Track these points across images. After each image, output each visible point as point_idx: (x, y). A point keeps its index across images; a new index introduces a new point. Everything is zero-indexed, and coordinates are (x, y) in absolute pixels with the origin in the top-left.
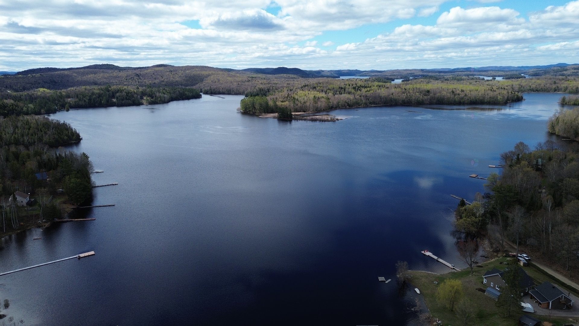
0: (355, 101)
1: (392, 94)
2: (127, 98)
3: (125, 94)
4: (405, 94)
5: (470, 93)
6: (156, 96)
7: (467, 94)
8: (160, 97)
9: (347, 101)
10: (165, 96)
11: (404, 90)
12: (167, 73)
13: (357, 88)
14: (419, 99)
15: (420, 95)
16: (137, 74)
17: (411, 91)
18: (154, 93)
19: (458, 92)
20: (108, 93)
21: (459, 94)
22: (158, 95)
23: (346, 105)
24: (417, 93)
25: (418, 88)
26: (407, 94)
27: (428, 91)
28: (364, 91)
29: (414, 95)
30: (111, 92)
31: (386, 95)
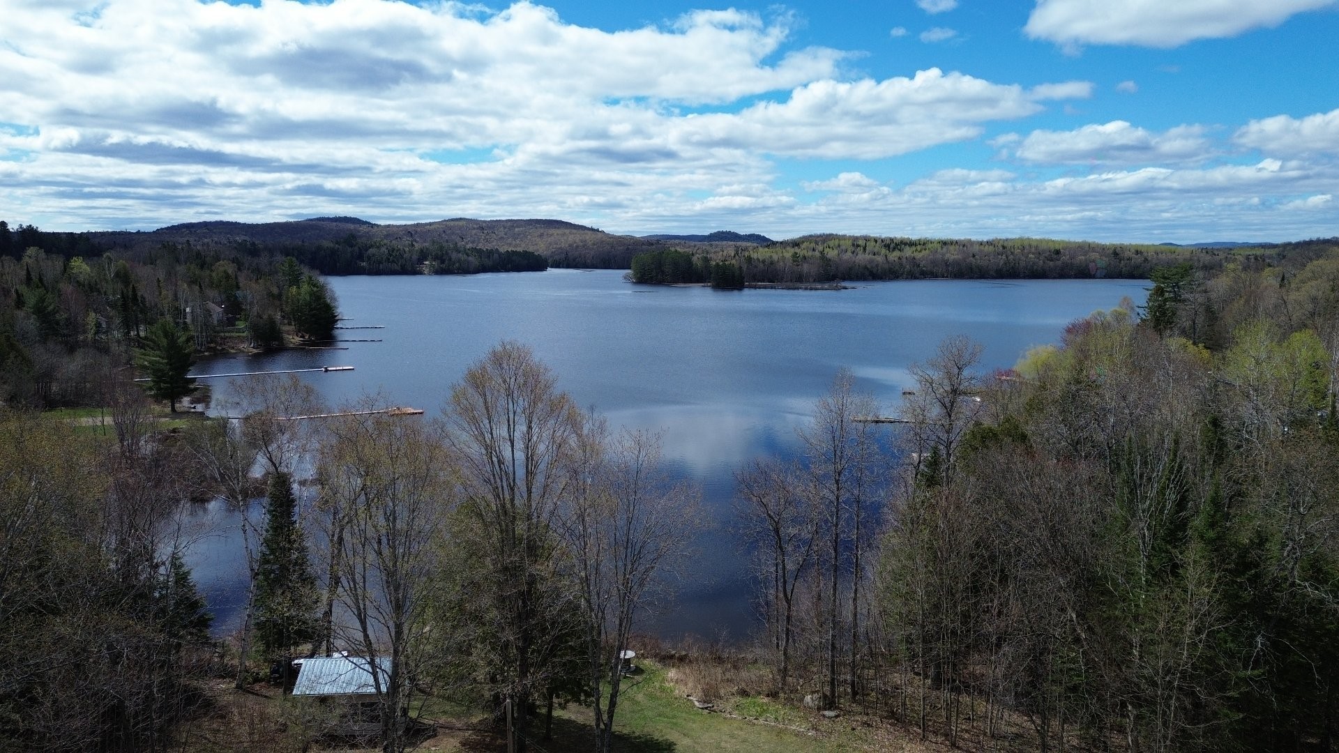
0: (886, 266)
1: (974, 256)
2: (389, 259)
3: (386, 251)
4: (1004, 257)
5: (1155, 256)
6: (450, 259)
7: (1149, 259)
8: (459, 261)
9: (869, 267)
10: (470, 258)
11: (1001, 248)
12: (474, 231)
13: (892, 246)
14: (1035, 267)
15: (1038, 258)
16: (409, 232)
17: (1017, 251)
18: (447, 253)
19: (1127, 254)
20: (349, 249)
21: (1129, 259)
22: (454, 256)
23: (867, 273)
24: (1031, 256)
25: (1034, 244)
26: (1007, 257)
27: (1058, 252)
28: (908, 252)
29: (1023, 258)
30: (356, 249)
31: (960, 257)
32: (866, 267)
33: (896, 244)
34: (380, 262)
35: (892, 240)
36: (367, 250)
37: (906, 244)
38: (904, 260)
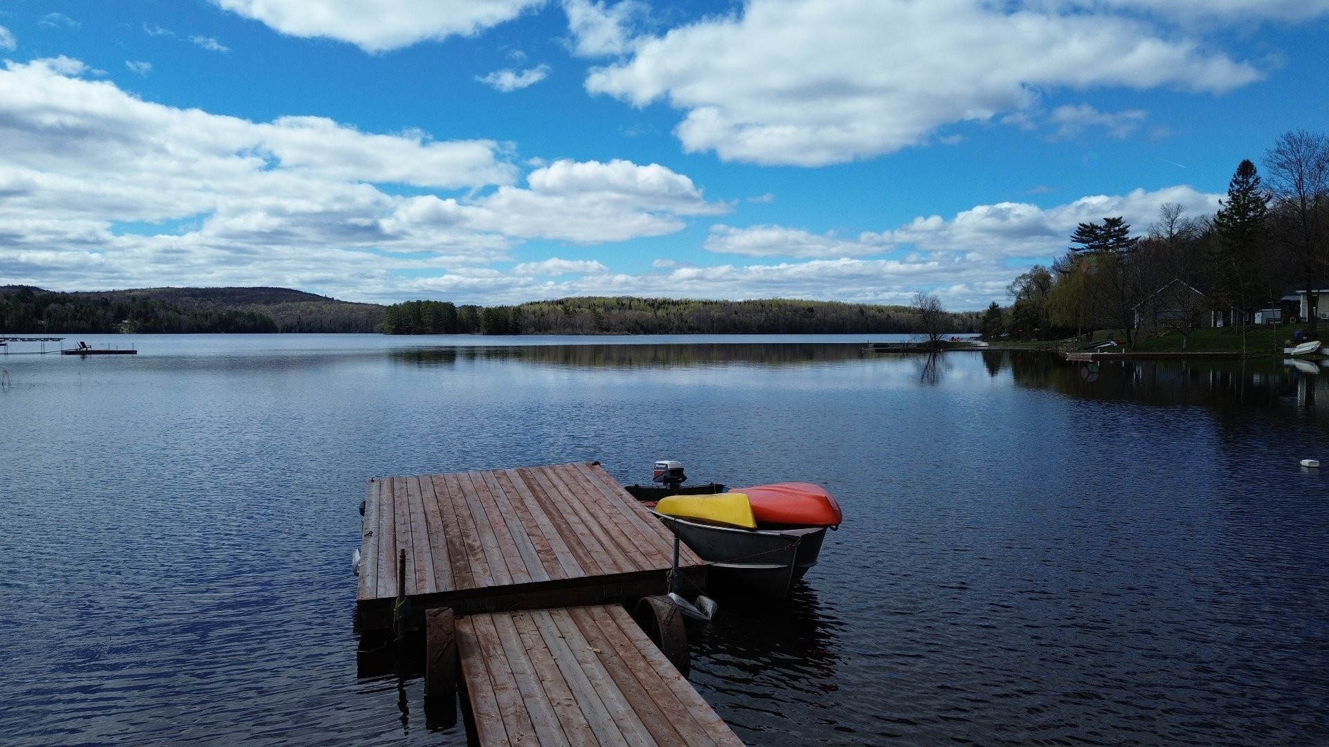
0: (656, 322)
2: (76, 316)
4: (764, 314)
5: (895, 314)
6: (157, 317)
9: (639, 322)
11: (760, 306)
13: (656, 305)
18: (153, 311)
20: (23, 306)
22: (162, 313)
23: (638, 328)
24: (788, 313)
25: (788, 303)
26: (767, 314)
27: (811, 310)
28: (673, 310)
29: (782, 315)
30: (32, 305)
31: (724, 314)
32: (637, 322)
33: (659, 303)
34: (64, 320)
35: (656, 300)
36: (47, 306)
37: (669, 303)
38: (672, 316)
